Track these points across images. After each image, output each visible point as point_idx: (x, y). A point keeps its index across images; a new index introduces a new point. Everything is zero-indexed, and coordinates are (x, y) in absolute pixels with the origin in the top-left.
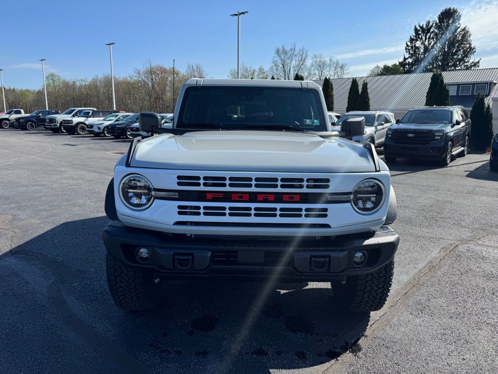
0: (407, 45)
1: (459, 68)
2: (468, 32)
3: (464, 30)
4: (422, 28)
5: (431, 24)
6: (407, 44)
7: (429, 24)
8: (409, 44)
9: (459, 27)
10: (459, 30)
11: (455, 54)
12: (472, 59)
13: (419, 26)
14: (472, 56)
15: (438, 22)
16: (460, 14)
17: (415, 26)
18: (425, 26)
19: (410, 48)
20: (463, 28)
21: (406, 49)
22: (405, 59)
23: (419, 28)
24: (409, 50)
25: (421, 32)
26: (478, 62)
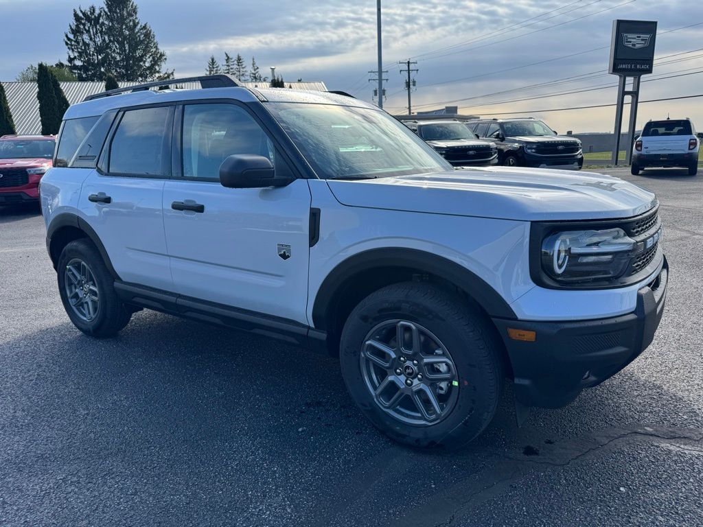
0: (69, 39)
2: (150, 32)
3: (145, 27)
4: (84, 14)
5: (97, 12)
6: (67, 36)
7: (94, 10)
8: (71, 36)
9: (138, 23)
10: (139, 27)
11: (141, 58)
12: (164, 68)
13: (81, 11)
14: (163, 64)
15: (106, 10)
16: (135, 4)
17: (74, 10)
18: (89, 13)
19: (73, 43)
20: (143, 25)
21: (67, 44)
22: (71, 60)
23: (81, 15)
24: (72, 45)
25: (84, 20)
26: (172, 73)
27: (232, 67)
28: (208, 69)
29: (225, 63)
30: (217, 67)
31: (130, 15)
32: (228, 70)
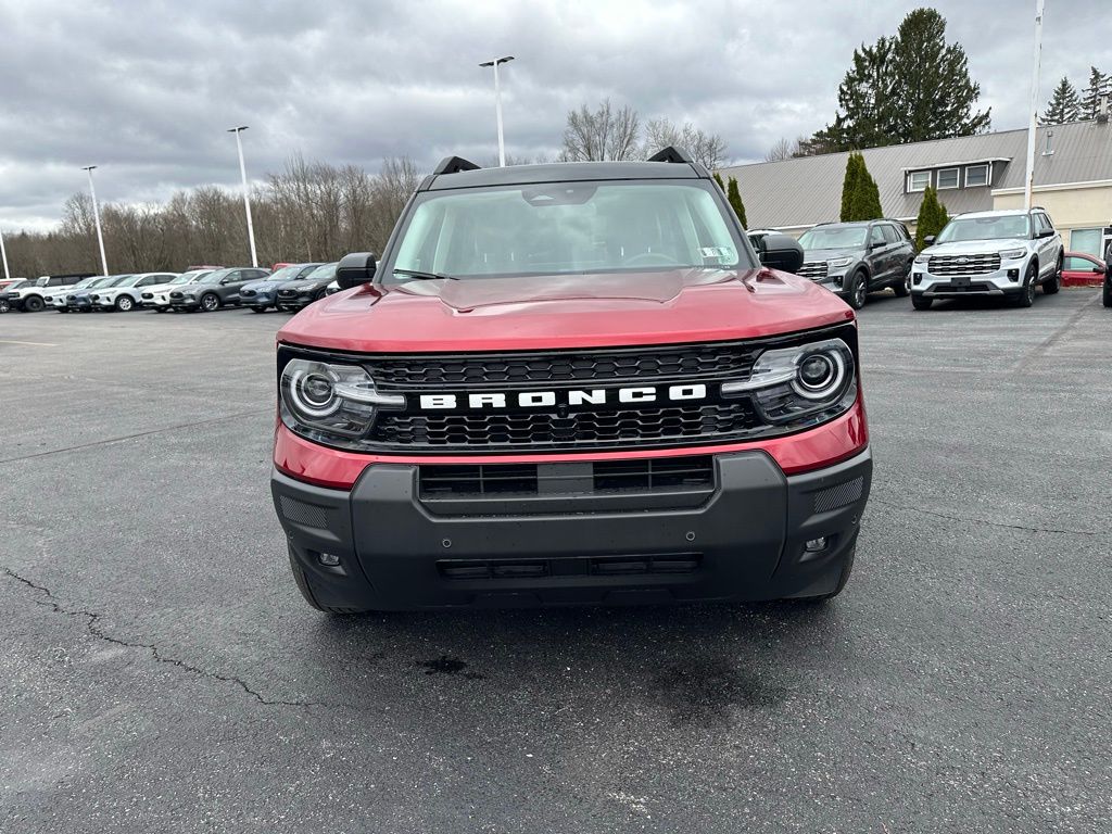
0: (842, 92)
1: (951, 132)
2: (962, 54)
3: (953, 50)
4: (869, 53)
5: (887, 44)
7: (883, 44)
8: (845, 88)
9: (943, 47)
10: (943, 52)
11: (942, 102)
12: (976, 108)
14: (973, 104)
15: (899, 39)
16: (943, 19)
17: (856, 51)
18: (875, 50)
19: (847, 97)
20: (952, 47)
21: (841, 101)
22: (840, 121)
24: (846, 101)
25: (868, 62)
26: (987, 115)
27: (1101, 90)
28: (1054, 102)
29: (1090, 87)
30: (1071, 96)
31: (931, 38)
32: (1095, 96)
